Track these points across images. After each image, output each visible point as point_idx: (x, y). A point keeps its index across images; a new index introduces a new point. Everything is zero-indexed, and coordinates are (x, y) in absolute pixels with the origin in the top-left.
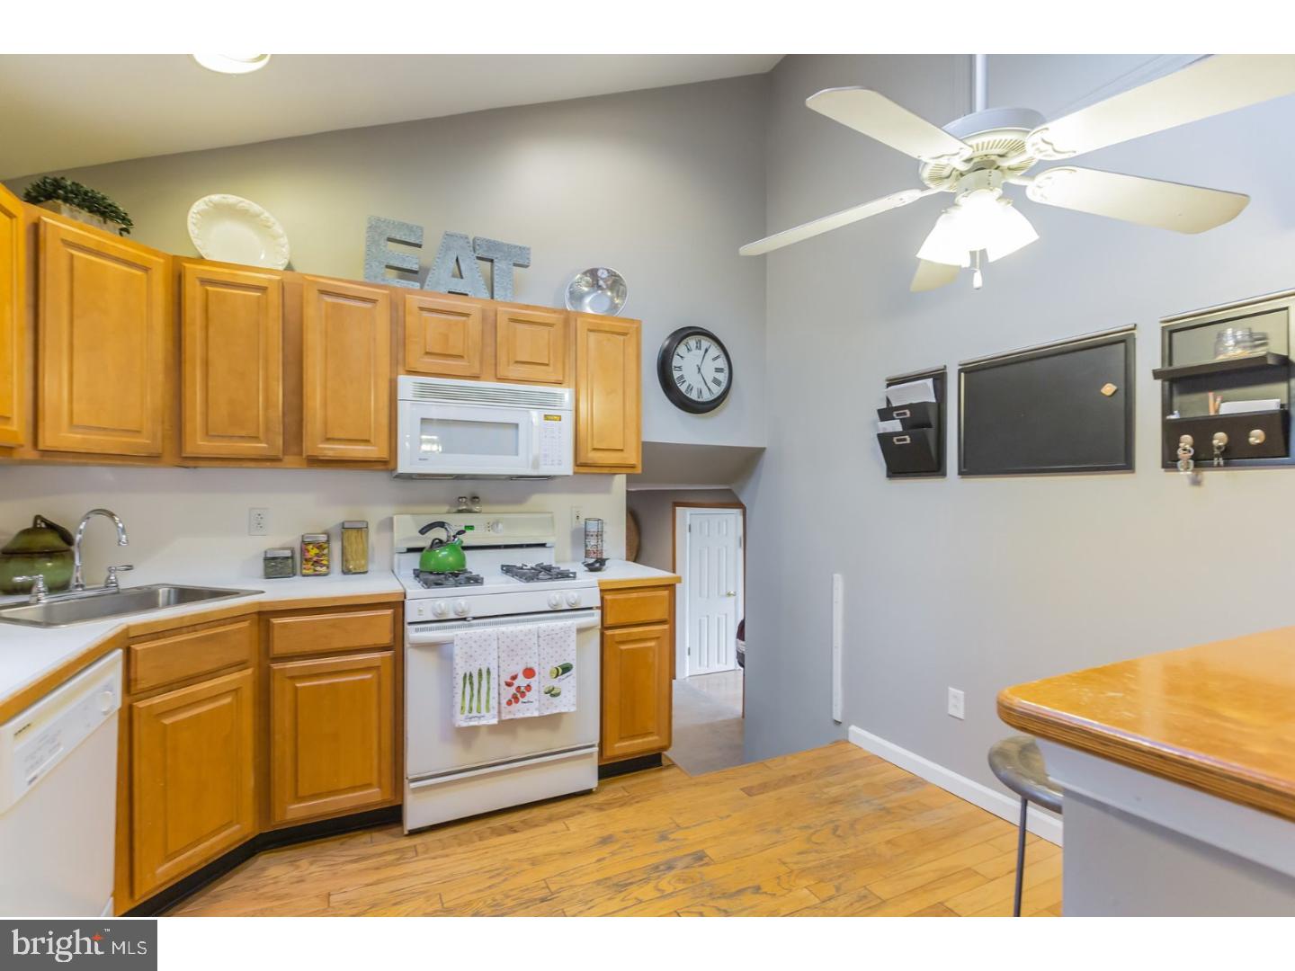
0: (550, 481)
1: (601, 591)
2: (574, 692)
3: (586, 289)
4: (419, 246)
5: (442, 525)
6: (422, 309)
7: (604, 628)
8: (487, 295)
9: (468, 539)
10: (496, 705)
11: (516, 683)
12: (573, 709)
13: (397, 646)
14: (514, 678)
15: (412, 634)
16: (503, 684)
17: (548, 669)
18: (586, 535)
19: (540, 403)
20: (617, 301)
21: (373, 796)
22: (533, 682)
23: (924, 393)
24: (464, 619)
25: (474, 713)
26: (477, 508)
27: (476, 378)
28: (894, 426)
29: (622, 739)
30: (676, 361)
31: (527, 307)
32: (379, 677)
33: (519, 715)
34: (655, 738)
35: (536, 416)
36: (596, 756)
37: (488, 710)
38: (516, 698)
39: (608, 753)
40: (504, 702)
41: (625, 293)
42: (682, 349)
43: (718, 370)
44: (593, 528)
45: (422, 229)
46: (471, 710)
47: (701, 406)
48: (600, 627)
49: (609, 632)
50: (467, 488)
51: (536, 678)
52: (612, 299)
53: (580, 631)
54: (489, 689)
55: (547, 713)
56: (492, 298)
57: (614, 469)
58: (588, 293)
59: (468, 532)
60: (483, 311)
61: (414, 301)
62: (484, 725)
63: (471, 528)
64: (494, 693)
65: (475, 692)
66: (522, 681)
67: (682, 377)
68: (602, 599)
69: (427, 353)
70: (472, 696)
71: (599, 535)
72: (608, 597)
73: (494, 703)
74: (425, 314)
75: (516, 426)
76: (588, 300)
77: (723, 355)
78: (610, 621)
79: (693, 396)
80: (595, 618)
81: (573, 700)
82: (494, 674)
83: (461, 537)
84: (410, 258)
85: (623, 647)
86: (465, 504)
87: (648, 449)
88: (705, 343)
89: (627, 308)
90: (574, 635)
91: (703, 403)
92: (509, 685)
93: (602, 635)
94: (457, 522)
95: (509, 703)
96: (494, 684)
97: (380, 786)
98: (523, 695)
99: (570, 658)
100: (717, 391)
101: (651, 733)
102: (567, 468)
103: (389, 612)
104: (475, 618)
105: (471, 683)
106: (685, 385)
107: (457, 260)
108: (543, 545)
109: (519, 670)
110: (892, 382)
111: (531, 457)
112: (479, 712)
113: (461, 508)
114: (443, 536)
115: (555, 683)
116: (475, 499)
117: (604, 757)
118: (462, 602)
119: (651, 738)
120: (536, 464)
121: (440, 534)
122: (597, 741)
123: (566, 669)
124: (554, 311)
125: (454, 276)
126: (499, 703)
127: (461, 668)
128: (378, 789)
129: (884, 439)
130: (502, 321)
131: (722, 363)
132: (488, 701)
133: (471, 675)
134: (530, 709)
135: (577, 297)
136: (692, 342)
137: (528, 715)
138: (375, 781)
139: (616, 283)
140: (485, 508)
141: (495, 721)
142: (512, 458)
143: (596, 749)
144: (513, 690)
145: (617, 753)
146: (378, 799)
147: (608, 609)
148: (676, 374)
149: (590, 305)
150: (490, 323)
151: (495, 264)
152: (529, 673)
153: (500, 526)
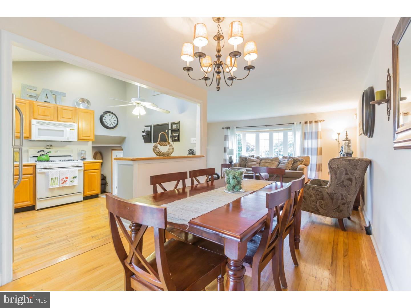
0: (72, 143)
1: (84, 163)
2: (77, 181)
3: (80, 102)
4: (36, 91)
5: (43, 151)
6: (38, 105)
7: (84, 170)
8: (55, 103)
9: (50, 154)
10: (59, 183)
11: (64, 180)
12: (77, 184)
13: (34, 174)
14: (63, 179)
15: (38, 171)
16: (61, 180)
17: (71, 177)
18: (81, 154)
19: (69, 126)
20: (89, 106)
21: (28, 203)
22: (68, 180)
23: (148, 129)
24: (51, 168)
25: (54, 185)
26: (52, 148)
27: (52, 120)
28: (144, 134)
29: (89, 191)
30: (104, 118)
31: (65, 106)
32: (30, 180)
33: (64, 186)
34: (97, 191)
35: (68, 129)
36: (83, 194)
37: (57, 185)
38: (64, 183)
39: (85, 194)
40: (61, 183)
41: (90, 104)
42: (106, 116)
43: (115, 121)
44: (83, 152)
45: (37, 88)
46: (53, 185)
47: (110, 128)
48: (83, 170)
49: (85, 171)
50: (49, 143)
51: (68, 179)
52: (87, 106)
53: (79, 170)
54: (57, 181)
55: (71, 185)
56: (56, 104)
57: (88, 140)
58: (81, 103)
59: (50, 153)
60: (54, 107)
61: (36, 104)
62: (56, 188)
63: (51, 152)
64: (58, 182)
65: (54, 181)
66: (65, 179)
67: (106, 122)
68: (84, 165)
69: (39, 115)
70: (53, 182)
71: (84, 154)
72: (85, 164)
73: (58, 183)
74: (39, 107)
75: (63, 131)
76: (81, 105)
77: (115, 117)
78: (86, 169)
79: (109, 126)
80: (83, 168)
81: (77, 183)
82: (58, 178)
83: (48, 154)
84: (34, 94)
85: (89, 174)
86: (49, 147)
87: (96, 136)
88: (112, 115)
89: (91, 108)
90: (77, 171)
91: (111, 127)
92: (62, 180)
93: (84, 172)
94: (47, 151)
95: (62, 183)
96: (58, 180)
97: (30, 201)
98: (65, 182)
99: (76, 175)
100: (114, 125)
101: (96, 190)
102: (76, 139)
103: (32, 167)
104: (54, 168)
105: (53, 180)
106: (107, 123)
107: (46, 95)
108: (70, 156)
109: (64, 177)
110: (146, 126)
111: (67, 138)
112: (55, 185)
113: (47, 148)
114: (44, 153)
115: (73, 180)
116: (51, 146)
117: (85, 195)
118: (51, 165)
119: (96, 191)
120: (68, 139)
121: (43, 153)
122: (83, 191)
123: (75, 177)
124: (72, 108)
125: (46, 98)
126: (60, 184)
127: (50, 177)
128: (29, 202)
129: (143, 136)
130: (59, 109)
131: (116, 119)
132: (57, 183)
133: (53, 178)
134: (67, 184)
135: (79, 104)
136: (108, 114)
137: (66, 186)
138: (29, 200)
139: (88, 102)
140: (54, 148)
141: (59, 186)
142: (62, 137)
143: (83, 193)
144: (63, 181)
145: (87, 194)
146: (30, 204)
147: (85, 167)
148: (104, 121)
149: (81, 107)
150: (56, 109)
151: (57, 96)
152: (67, 178)
153: (58, 152)
